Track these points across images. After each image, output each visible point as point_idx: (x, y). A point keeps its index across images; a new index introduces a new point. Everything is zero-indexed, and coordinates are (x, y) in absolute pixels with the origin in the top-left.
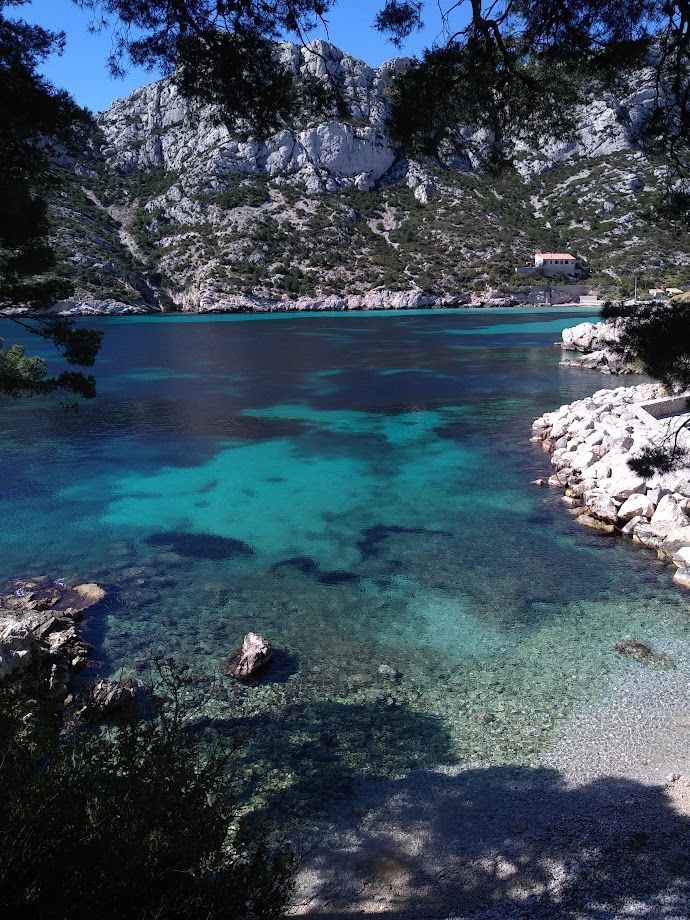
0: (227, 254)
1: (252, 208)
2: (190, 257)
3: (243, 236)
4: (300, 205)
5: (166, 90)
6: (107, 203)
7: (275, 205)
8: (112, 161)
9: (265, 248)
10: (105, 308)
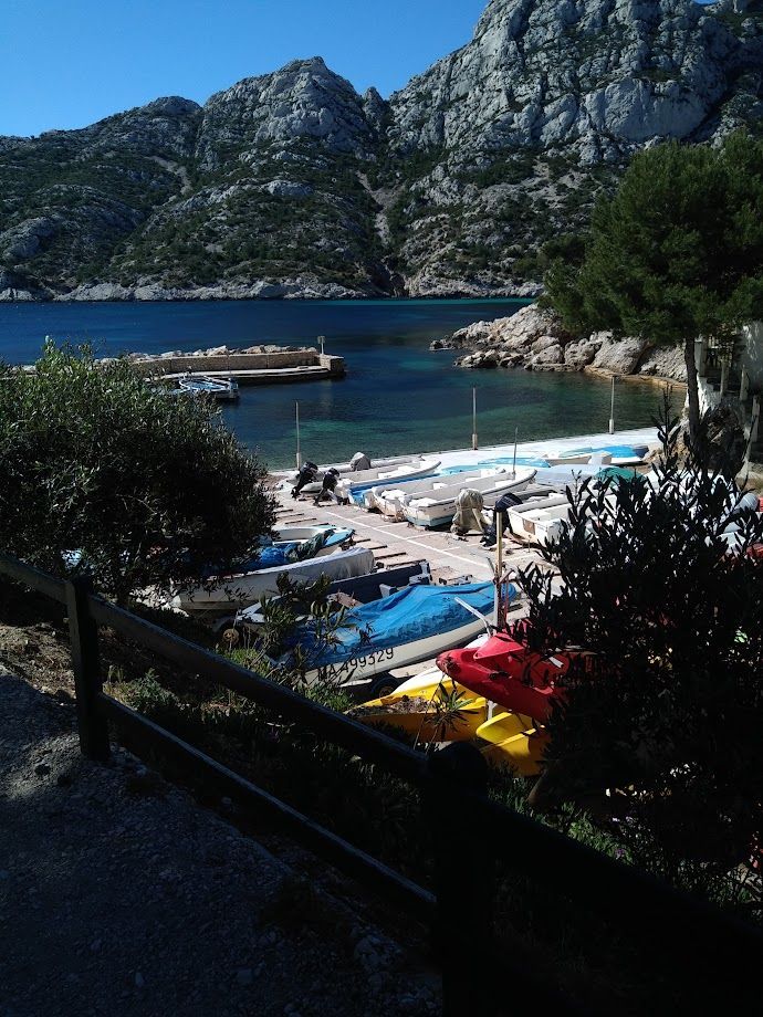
0: (464, 237)
1: (509, 186)
2: (431, 240)
3: (488, 217)
4: (565, 180)
5: (459, 61)
6: (375, 187)
7: (537, 180)
8: (395, 142)
9: (507, 229)
10: (325, 292)
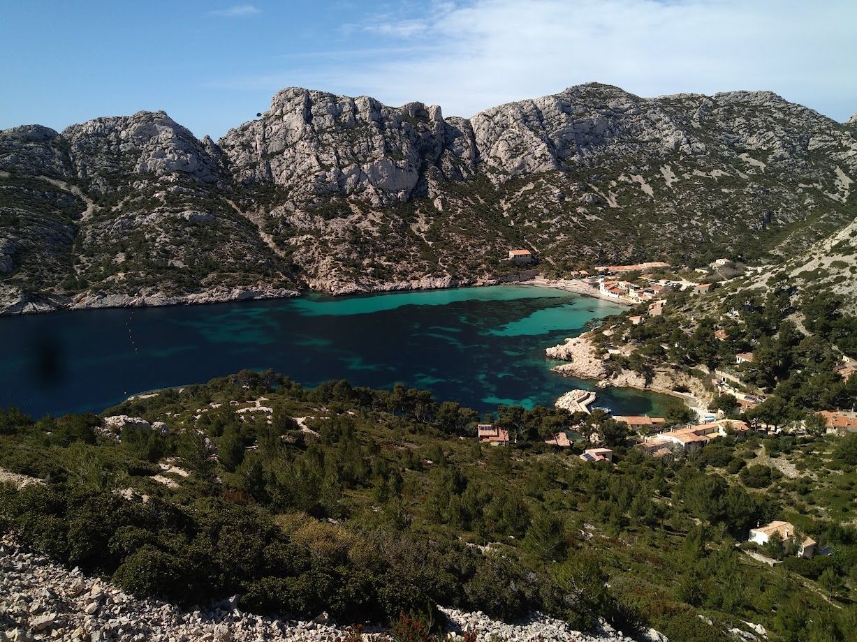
0: (337, 254)
1: (343, 219)
2: (313, 254)
3: (344, 241)
4: (370, 216)
5: (268, 127)
6: (244, 210)
7: (356, 217)
8: (238, 177)
9: (358, 249)
10: (280, 294)
